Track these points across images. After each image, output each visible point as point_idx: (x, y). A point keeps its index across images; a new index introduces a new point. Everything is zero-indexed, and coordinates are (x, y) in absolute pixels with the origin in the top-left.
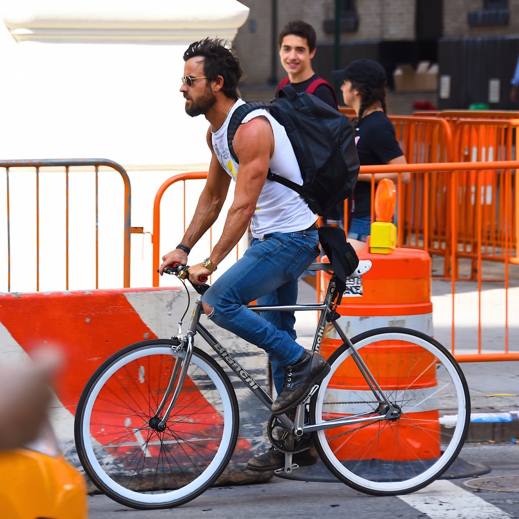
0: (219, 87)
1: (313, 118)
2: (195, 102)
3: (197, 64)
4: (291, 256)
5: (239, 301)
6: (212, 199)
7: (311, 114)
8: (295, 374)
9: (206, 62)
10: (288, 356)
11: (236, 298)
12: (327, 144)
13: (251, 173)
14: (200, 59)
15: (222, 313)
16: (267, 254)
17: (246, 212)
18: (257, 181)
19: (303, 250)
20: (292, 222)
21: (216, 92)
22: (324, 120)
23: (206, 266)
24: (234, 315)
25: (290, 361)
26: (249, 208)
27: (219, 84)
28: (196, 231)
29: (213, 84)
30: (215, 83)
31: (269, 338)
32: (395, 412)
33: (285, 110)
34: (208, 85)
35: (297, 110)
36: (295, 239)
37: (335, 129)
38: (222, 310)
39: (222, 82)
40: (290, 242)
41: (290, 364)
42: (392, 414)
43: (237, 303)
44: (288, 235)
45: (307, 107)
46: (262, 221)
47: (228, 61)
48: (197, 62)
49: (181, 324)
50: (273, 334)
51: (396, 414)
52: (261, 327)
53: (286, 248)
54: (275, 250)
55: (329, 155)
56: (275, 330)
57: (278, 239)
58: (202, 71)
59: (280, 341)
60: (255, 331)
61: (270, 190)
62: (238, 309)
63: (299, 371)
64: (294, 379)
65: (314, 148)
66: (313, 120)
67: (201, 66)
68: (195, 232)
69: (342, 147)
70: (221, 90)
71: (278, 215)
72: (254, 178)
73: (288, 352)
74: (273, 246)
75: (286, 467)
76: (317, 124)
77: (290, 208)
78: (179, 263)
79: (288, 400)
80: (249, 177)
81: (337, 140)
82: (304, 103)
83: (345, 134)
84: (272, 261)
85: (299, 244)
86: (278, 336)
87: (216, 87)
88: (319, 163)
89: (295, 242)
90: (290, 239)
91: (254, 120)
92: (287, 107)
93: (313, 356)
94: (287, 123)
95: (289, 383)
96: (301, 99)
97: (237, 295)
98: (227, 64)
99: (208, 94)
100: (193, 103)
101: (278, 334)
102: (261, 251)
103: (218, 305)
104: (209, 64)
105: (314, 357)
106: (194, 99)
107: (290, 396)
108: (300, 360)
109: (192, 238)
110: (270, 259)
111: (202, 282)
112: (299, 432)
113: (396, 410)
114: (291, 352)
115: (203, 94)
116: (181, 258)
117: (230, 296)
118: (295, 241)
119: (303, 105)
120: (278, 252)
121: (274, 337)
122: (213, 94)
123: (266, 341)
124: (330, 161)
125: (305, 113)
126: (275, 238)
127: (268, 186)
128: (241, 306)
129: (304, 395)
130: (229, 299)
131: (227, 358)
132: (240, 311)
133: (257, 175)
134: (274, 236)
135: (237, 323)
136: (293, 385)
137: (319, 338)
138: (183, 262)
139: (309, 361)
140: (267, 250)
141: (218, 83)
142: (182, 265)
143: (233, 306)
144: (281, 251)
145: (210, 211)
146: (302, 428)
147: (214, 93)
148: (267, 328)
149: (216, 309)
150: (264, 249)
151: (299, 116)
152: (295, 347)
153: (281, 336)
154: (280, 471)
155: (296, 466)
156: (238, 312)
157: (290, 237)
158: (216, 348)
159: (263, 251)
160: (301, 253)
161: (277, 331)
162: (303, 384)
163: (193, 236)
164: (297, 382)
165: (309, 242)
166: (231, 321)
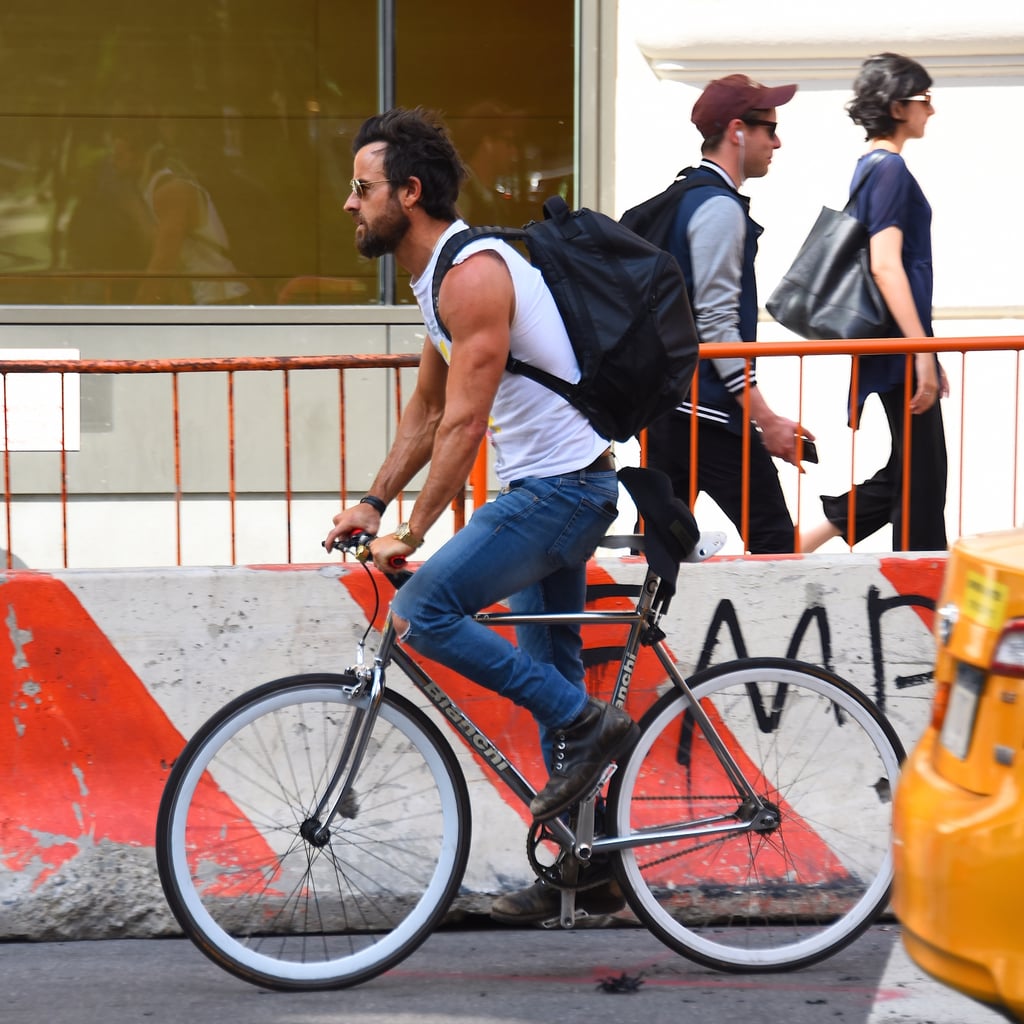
0: (413, 198)
1: (600, 257)
2: (370, 228)
3: (373, 157)
4: (557, 521)
5: (457, 608)
6: (428, 411)
7: (595, 249)
8: (572, 745)
9: (388, 151)
10: (556, 712)
11: (451, 602)
12: (624, 305)
13: (473, 357)
14: (379, 146)
15: (425, 633)
16: (509, 518)
17: (470, 431)
18: (486, 371)
19: (580, 511)
20: (558, 454)
21: (408, 208)
22: (622, 261)
23: (401, 537)
24: (448, 636)
25: (561, 720)
26: (474, 423)
27: (413, 193)
28: (397, 470)
29: (402, 193)
30: (406, 192)
31: (516, 678)
32: (768, 817)
33: (543, 242)
34: (393, 194)
35: (568, 241)
36: (564, 489)
37: (642, 278)
38: (426, 626)
39: (418, 188)
40: (553, 495)
41: (560, 726)
42: (763, 821)
43: (453, 612)
44: (551, 480)
45: (587, 236)
46: (509, 453)
47: (427, 148)
48: (374, 153)
49: (362, 645)
50: (525, 670)
51: (770, 822)
52: (502, 658)
53: (545, 508)
54: (526, 511)
55: (627, 325)
56: (530, 662)
57: (532, 489)
58: (380, 169)
59: (538, 684)
60: (489, 666)
61: (513, 392)
62: (456, 625)
63: (578, 738)
64: (569, 755)
65: (598, 312)
66: (599, 260)
67: (380, 160)
68: (396, 473)
69: (656, 312)
70: (417, 204)
71: (531, 440)
72: (479, 365)
73: (555, 704)
74: (522, 503)
75: (563, 916)
76: (606, 268)
77: (550, 428)
78: (363, 530)
79: (559, 794)
80: (469, 365)
81: (645, 298)
82: (582, 228)
83: (663, 286)
84: (519, 531)
85: (571, 499)
86: (536, 675)
87: (407, 198)
88: (607, 341)
89: (562, 494)
90: (555, 490)
91: (476, 259)
92: (548, 235)
93: (605, 712)
94: (548, 266)
95: (560, 761)
96: (578, 222)
97: (454, 597)
98: (425, 154)
99: (393, 212)
100: (367, 230)
101: (535, 670)
102: (498, 514)
103: (418, 618)
104: (392, 156)
105: (607, 712)
106: (369, 221)
107: (563, 787)
108: (580, 718)
109: (389, 484)
110: (516, 528)
111: (395, 568)
112: (584, 852)
113: (770, 814)
114: (561, 703)
115: (384, 213)
116: (367, 521)
117: (439, 600)
118: (564, 492)
119: (580, 233)
120: (532, 515)
121: (527, 676)
122: (402, 213)
123: (511, 684)
124: (629, 337)
125: (583, 247)
126: (525, 488)
127: (509, 384)
128: (462, 616)
129: (590, 783)
130: (438, 606)
131: (448, 711)
132: (461, 626)
133: (485, 360)
134: (526, 485)
135: (455, 651)
136: (566, 765)
137: (625, 676)
138: (370, 529)
139: (597, 719)
140: (511, 510)
141: (411, 191)
142: (367, 534)
143: (446, 619)
144: (538, 511)
145: (424, 435)
146: (589, 844)
147: (404, 210)
148: (512, 660)
149: (413, 625)
150: (504, 509)
151: (571, 253)
152: (569, 693)
153: (541, 673)
154: (552, 923)
155: (584, 914)
156: (456, 631)
157: (554, 486)
158: (429, 691)
159: (502, 512)
160: (577, 515)
161: (535, 664)
162: (585, 764)
163: (392, 480)
164: (576, 759)
165: (594, 494)
166: (444, 646)
